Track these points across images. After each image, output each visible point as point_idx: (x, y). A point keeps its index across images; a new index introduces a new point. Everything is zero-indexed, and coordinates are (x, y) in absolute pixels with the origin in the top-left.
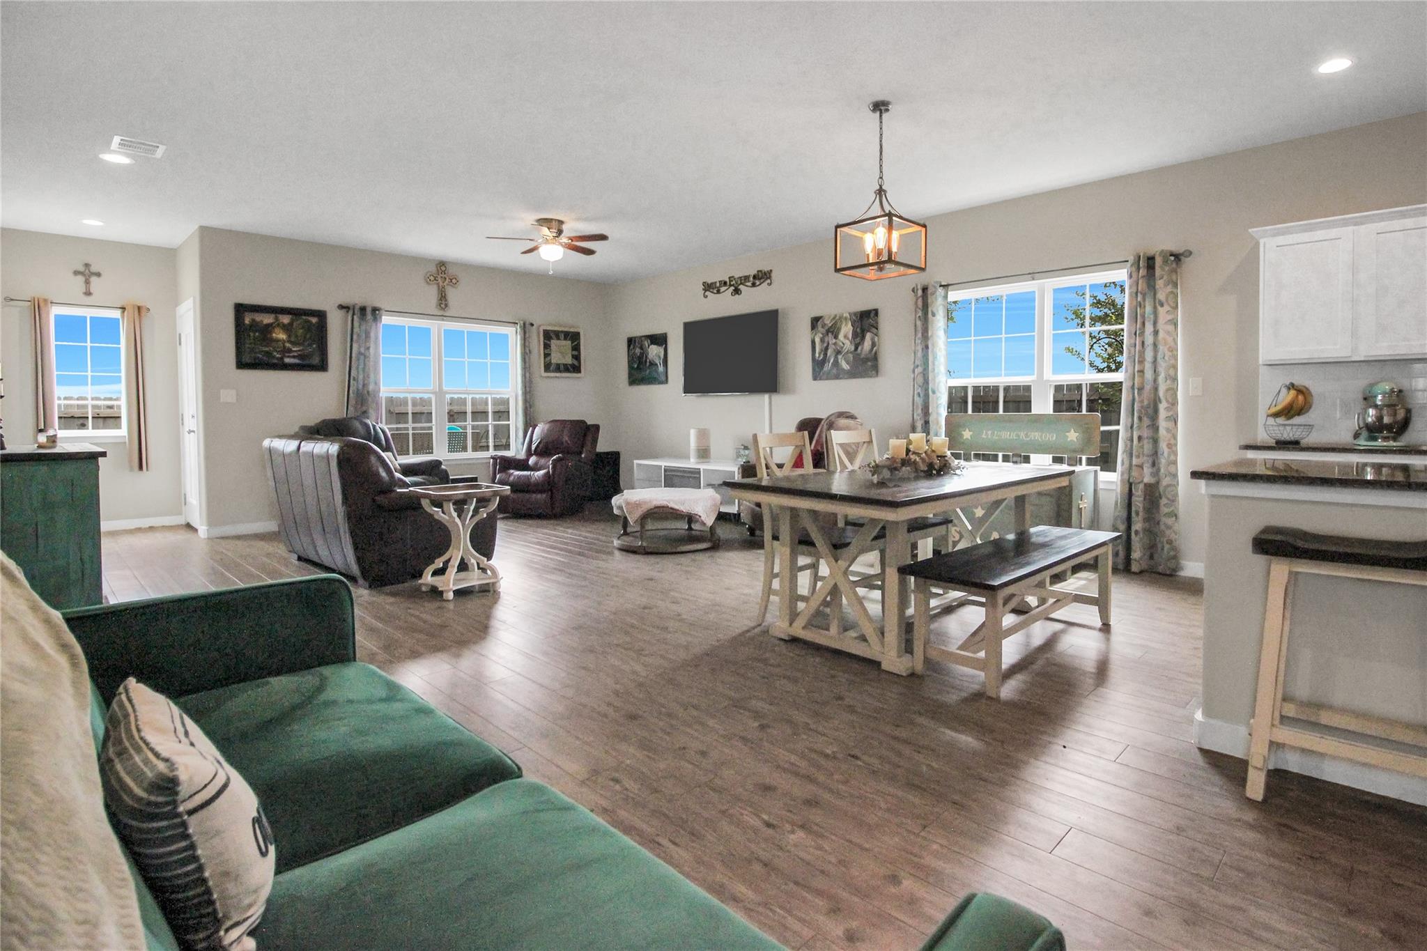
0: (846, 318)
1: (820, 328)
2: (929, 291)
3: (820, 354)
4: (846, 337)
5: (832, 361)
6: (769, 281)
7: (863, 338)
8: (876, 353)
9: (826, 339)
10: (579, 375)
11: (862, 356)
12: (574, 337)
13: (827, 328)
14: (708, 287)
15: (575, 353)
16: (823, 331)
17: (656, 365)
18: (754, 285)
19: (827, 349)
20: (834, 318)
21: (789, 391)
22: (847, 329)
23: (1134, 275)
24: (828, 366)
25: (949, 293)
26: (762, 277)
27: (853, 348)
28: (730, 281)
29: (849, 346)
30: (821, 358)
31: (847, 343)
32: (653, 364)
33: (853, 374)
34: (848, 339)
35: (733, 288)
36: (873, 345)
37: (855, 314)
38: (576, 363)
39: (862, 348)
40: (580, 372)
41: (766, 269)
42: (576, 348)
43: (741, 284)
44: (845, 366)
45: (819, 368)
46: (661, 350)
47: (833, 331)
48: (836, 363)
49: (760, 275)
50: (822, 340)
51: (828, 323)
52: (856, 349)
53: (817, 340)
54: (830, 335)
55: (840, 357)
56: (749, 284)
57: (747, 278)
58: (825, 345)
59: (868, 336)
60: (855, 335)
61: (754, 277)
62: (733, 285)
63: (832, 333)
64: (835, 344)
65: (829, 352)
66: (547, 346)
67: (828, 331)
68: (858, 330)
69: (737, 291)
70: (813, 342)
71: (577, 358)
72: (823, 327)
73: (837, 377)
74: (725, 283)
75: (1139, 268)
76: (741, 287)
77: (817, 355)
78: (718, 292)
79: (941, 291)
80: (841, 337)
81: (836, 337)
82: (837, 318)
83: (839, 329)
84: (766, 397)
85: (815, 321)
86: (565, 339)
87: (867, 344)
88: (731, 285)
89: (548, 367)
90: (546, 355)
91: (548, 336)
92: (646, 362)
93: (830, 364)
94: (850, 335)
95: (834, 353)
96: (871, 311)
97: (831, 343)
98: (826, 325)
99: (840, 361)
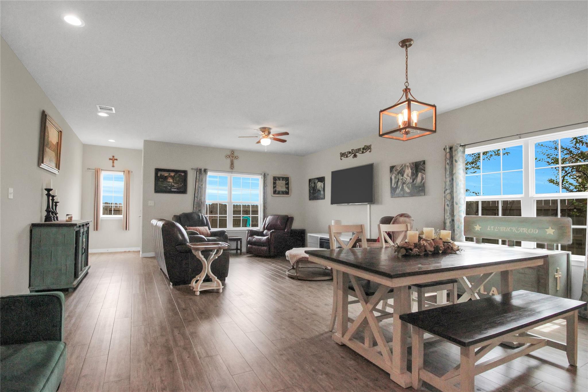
0: (408, 166)
1: (394, 171)
2: (453, 149)
3: (394, 184)
4: (408, 175)
5: (400, 188)
6: (370, 150)
7: (417, 176)
8: (424, 183)
9: (398, 177)
10: (288, 195)
12: (287, 180)
13: (398, 171)
14: (343, 155)
15: (287, 186)
16: (396, 173)
17: (320, 191)
18: (363, 152)
20: (401, 166)
21: (381, 204)
22: (408, 171)
24: (398, 191)
25: (466, 149)
26: (367, 148)
27: (411, 181)
29: (409, 180)
31: (409, 178)
34: (409, 177)
35: (353, 154)
36: (423, 179)
38: (287, 190)
41: (368, 144)
42: (287, 184)
43: (357, 152)
44: (407, 190)
46: (322, 184)
47: (401, 172)
48: (403, 189)
50: (395, 178)
51: (399, 169)
52: (413, 181)
53: (393, 178)
54: (399, 174)
55: (405, 185)
56: (361, 152)
57: (359, 150)
59: (420, 174)
60: (413, 174)
61: (363, 149)
62: (353, 153)
63: (401, 173)
64: (402, 179)
65: (399, 183)
66: (275, 184)
67: (398, 173)
69: (355, 156)
71: (288, 188)
74: (350, 153)
76: (357, 154)
77: (393, 185)
78: (346, 157)
79: (461, 149)
80: (405, 176)
81: (403, 176)
82: (403, 166)
83: (404, 172)
84: (368, 206)
86: (283, 180)
88: (352, 153)
89: (275, 192)
90: (274, 187)
91: (275, 179)
92: (316, 189)
93: (400, 189)
94: (410, 175)
95: (402, 184)
96: (421, 162)
97: (400, 179)
98: (397, 170)
99: (404, 188)
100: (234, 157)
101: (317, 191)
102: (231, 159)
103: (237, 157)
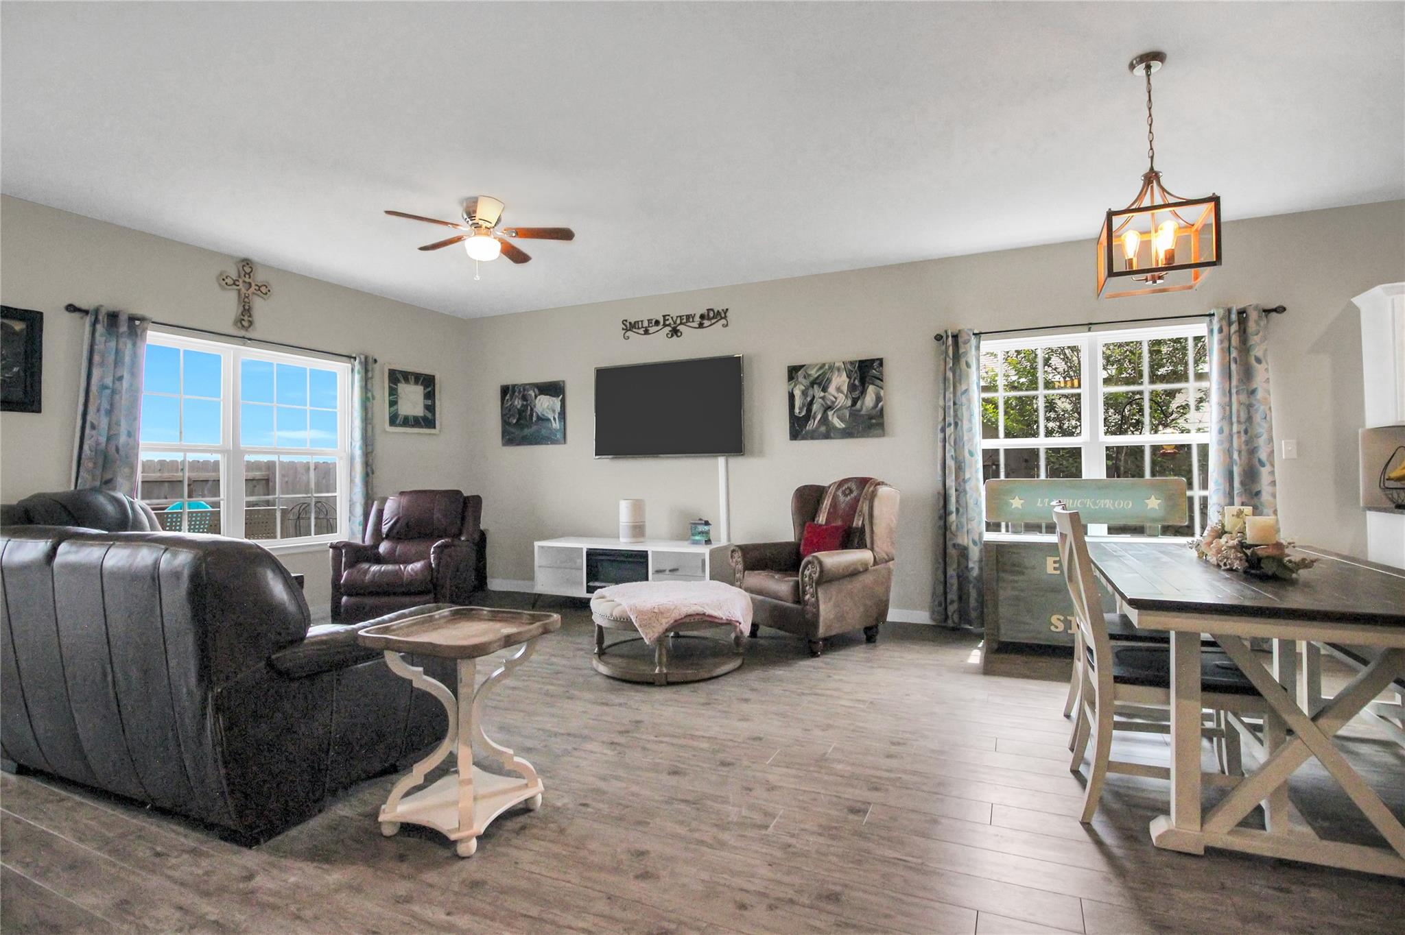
0: (839, 369)
1: (801, 379)
2: (961, 340)
3: (801, 409)
4: (839, 390)
5: (819, 417)
6: (723, 321)
7: (863, 392)
8: (882, 410)
9: (810, 392)
10: (432, 431)
11: (863, 412)
12: (428, 382)
13: (811, 379)
14: (630, 327)
15: (429, 402)
16: (806, 382)
17: (548, 420)
18: (701, 326)
19: (811, 403)
20: (821, 368)
21: (761, 453)
22: (840, 381)
23: (1225, 329)
24: (812, 425)
25: (982, 342)
26: (714, 316)
27: (849, 403)
28: (665, 320)
29: (842, 400)
30: (803, 414)
31: (841, 398)
32: (542, 419)
33: (847, 434)
34: (842, 392)
35: (669, 329)
36: (879, 399)
37: (852, 363)
38: (429, 415)
39: (863, 403)
40: (435, 427)
41: (718, 307)
42: (430, 395)
43: (681, 323)
44: (838, 424)
45: (798, 428)
46: (557, 402)
47: (821, 382)
48: (824, 420)
49: (711, 314)
50: (804, 393)
51: (814, 373)
52: (854, 402)
53: (797, 393)
54: (815, 386)
55: (830, 413)
56: (696, 325)
57: (689, 318)
58: (809, 399)
59: (871, 390)
60: (852, 388)
61: (702, 317)
62: (669, 325)
63: (819, 384)
64: (823, 398)
65: (815, 407)
66: (393, 392)
67: (812, 384)
68: (857, 382)
69: (675, 332)
70: (792, 397)
71: (431, 408)
72: (805, 377)
73: (827, 436)
74: (657, 323)
75: (1230, 324)
76: (680, 328)
77: (797, 411)
78: (646, 332)
79: (973, 340)
80: (832, 389)
81: (824, 390)
82: (827, 367)
83: (829, 381)
84: (721, 461)
85: (793, 372)
86: (416, 382)
87: (869, 399)
88: (665, 325)
89: (393, 421)
90: (393, 403)
91: (396, 377)
92: (531, 415)
93: (816, 421)
94: (845, 388)
95: (822, 409)
96: (873, 361)
97: (817, 396)
98: (809, 375)
99: (830, 418)
100: (254, 287)
101: (534, 419)
102: (239, 291)
103: (263, 289)
